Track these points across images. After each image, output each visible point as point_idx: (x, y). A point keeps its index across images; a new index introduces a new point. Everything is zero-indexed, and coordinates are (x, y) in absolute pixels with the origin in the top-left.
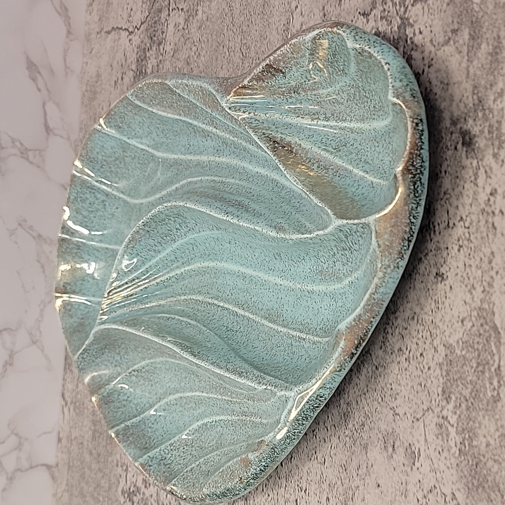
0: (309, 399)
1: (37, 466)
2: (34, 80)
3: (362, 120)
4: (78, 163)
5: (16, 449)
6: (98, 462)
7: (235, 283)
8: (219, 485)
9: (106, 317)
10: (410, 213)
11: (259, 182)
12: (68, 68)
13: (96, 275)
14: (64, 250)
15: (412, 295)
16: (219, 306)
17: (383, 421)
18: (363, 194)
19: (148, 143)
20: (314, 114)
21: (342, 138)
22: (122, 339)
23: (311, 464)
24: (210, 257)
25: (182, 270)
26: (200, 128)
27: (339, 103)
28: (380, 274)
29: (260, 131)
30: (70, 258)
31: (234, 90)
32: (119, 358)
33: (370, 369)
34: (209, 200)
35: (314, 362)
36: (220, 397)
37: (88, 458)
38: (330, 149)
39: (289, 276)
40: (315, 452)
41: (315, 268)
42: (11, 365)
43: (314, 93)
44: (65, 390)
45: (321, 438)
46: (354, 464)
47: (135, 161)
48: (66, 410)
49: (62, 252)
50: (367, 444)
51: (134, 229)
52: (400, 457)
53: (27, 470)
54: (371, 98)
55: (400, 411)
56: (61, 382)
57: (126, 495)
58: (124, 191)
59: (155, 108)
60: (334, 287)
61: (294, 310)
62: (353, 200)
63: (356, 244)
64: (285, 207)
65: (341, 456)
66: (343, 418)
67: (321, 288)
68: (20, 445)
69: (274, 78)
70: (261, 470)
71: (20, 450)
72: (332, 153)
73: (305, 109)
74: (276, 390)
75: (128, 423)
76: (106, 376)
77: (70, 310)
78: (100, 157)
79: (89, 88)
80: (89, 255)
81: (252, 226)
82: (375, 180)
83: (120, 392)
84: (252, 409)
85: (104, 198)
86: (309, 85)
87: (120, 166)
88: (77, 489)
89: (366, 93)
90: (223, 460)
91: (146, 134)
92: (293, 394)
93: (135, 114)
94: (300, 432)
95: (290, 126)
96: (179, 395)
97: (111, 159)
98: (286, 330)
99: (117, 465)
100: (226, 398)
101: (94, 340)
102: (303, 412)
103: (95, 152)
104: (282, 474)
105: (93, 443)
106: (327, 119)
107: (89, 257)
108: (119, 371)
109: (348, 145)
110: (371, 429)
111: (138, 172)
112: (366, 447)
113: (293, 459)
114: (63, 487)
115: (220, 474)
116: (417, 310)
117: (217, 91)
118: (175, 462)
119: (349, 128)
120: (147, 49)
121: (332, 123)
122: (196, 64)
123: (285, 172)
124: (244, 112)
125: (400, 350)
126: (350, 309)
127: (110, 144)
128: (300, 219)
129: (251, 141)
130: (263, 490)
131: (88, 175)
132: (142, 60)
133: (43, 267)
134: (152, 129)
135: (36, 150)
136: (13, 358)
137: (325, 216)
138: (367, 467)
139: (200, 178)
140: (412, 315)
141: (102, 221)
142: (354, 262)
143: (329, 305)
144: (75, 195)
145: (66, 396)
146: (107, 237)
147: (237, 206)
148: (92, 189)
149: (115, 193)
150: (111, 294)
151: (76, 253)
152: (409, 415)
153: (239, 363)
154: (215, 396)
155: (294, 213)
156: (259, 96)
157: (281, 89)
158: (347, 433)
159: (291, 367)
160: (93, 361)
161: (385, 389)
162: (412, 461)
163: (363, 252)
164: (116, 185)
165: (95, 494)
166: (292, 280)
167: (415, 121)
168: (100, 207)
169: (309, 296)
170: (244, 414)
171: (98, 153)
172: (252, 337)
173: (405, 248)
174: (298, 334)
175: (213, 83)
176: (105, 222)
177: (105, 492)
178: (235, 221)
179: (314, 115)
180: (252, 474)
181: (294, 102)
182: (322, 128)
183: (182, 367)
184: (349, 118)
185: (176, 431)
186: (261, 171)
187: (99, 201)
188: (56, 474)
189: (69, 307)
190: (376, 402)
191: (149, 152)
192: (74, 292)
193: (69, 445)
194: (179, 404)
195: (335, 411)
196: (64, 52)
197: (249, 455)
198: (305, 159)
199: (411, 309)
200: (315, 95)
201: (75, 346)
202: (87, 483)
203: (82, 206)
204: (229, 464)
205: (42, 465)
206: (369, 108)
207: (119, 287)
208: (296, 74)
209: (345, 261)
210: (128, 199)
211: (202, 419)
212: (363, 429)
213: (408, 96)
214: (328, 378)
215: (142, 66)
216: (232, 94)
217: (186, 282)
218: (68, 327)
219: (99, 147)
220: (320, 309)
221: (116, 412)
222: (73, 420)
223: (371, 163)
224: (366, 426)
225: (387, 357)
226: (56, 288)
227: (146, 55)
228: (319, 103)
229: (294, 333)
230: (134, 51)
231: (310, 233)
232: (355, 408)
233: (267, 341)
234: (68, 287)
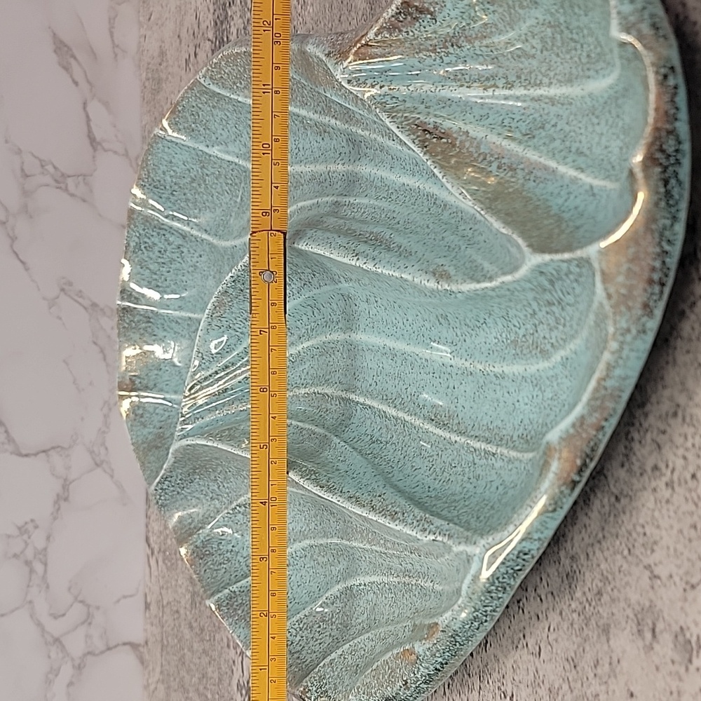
0: (505, 559)
1: (116, 646)
2: (67, 68)
3: (569, 81)
4: (136, 191)
5: (83, 623)
6: (202, 640)
7: (381, 365)
8: (373, 691)
9: (190, 427)
10: (661, 235)
11: (407, 199)
12: (118, 46)
13: (176, 360)
14: (127, 326)
15: (672, 375)
16: (358, 403)
17: (633, 588)
18: (576, 208)
19: (237, 151)
20: (488, 79)
21: (536, 115)
22: (217, 459)
23: (517, 656)
24: (340, 325)
25: (300, 348)
26: (311, 120)
27: (528, 56)
28: (614, 345)
29: (400, 115)
30: (136, 336)
31: (353, 51)
32: (216, 488)
33: (606, 500)
34: (328, 234)
35: (511, 492)
36: (368, 546)
37: (187, 633)
38: (518, 135)
39: (463, 350)
40: (524, 636)
41: (504, 335)
42: (66, 499)
43: (485, 42)
44: (149, 531)
45: (532, 613)
46: (589, 657)
47: (221, 180)
48: (153, 562)
49: (124, 327)
50: (609, 625)
51: (220, 288)
52: (665, 648)
53: (102, 652)
54: (582, 41)
55: (662, 571)
56: (143, 520)
57: (244, 692)
58: (208, 229)
59: (241, 94)
60: (537, 367)
61: (475, 406)
62: (560, 219)
63: (569, 294)
64: (450, 238)
65: (565, 644)
66: (566, 582)
67: (516, 369)
68: (88, 617)
69: (418, 24)
70: (436, 669)
71: (90, 624)
72: (520, 143)
73: (473, 73)
74: (450, 543)
75: (234, 588)
76: (198, 515)
77: (142, 416)
78: (168, 179)
79: (150, 75)
80: (165, 330)
81: (397, 274)
82: (597, 183)
83: (221, 539)
84: (419, 567)
85: (180, 241)
86: (476, 29)
87: (199, 190)
88: (175, 679)
89: (571, 33)
90: (378, 650)
91: (233, 137)
92: (477, 551)
93: (214, 107)
94: (494, 611)
95: (448, 103)
96: (308, 542)
97: (185, 181)
98: (463, 440)
99: (228, 646)
100: (378, 549)
101: (175, 462)
102: (498, 578)
103: (160, 172)
104: (474, 669)
105: (193, 612)
106: (510, 86)
107: (165, 334)
108: (218, 506)
109: (548, 126)
110: (613, 600)
111: (226, 198)
112: (606, 630)
113: (488, 645)
114: (157, 676)
115: (374, 673)
116: (682, 399)
117: (328, 55)
118: (306, 648)
119: (547, 97)
120: (228, 4)
121: (520, 92)
122: (300, 19)
123: (444, 180)
124: (373, 86)
125: (656, 468)
126: (566, 404)
127: (180, 157)
128: (474, 257)
129: (390, 135)
130: (445, 693)
131: (153, 208)
132: (222, 23)
133: (102, 351)
134: (240, 128)
135: (79, 176)
136: (68, 490)
137: (513, 250)
138: (610, 664)
139: (315, 201)
140: (673, 410)
141: (180, 277)
142: (568, 324)
143: (531, 397)
144: (137, 240)
145: (152, 541)
146: (190, 302)
147: (372, 242)
148: (160, 229)
149: (194, 232)
150: (192, 391)
151: (145, 329)
152: (677, 579)
153: (390, 495)
154: (361, 546)
155: (463, 248)
156: (395, 57)
157: (430, 42)
158: (573, 606)
159: (474, 500)
160: (178, 493)
161: (634, 535)
162: (687, 656)
163: (582, 307)
164: (195, 220)
165: (201, 688)
166: (468, 358)
167: (663, 71)
168: (174, 256)
169: (497, 382)
170: (407, 573)
171: (164, 173)
172: (411, 451)
173: (655, 298)
174: (483, 446)
175: (322, 43)
176: (184, 278)
177: (214, 685)
178: (370, 266)
179: (487, 81)
180: (422, 676)
181: (453, 62)
182: (503, 102)
183: (309, 500)
184: (546, 80)
185: (307, 599)
186: (409, 182)
187: (173, 246)
188: (147, 657)
189: (140, 412)
190: (619, 557)
191: (239, 165)
192: (146, 388)
193: (161, 614)
194: (309, 555)
195: (552, 570)
196: (110, 22)
197: (416, 646)
198: (476, 155)
199: (671, 399)
200: (487, 47)
201: (152, 470)
202: (188, 671)
203: (149, 257)
204: (386, 657)
205: (125, 644)
206: (580, 59)
207: (206, 379)
208: (453, 14)
209: (552, 323)
210: (215, 241)
211: (345, 579)
212: (600, 600)
213: (645, 28)
214: (536, 524)
215: (223, 31)
216: (351, 57)
217: (306, 366)
218: (140, 442)
219: (165, 163)
220: (517, 404)
221: (216, 570)
222: (163, 577)
223: (588, 152)
224: (605, 595)
225: (635, 481)
226: (119, 382)
227: (227, 13)
228: (494, 60)
229: (478, 445)
230: (209, 10)
231: (491, 279)
232: (585, 564)
233: (435, 457)
234: (137, 381)
